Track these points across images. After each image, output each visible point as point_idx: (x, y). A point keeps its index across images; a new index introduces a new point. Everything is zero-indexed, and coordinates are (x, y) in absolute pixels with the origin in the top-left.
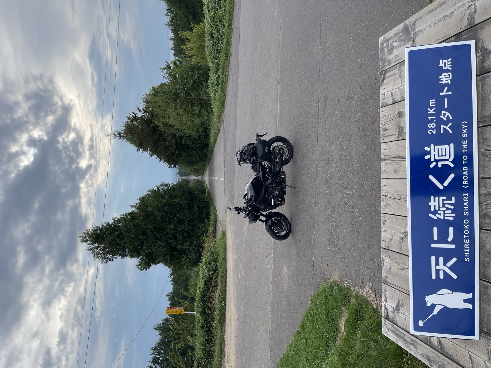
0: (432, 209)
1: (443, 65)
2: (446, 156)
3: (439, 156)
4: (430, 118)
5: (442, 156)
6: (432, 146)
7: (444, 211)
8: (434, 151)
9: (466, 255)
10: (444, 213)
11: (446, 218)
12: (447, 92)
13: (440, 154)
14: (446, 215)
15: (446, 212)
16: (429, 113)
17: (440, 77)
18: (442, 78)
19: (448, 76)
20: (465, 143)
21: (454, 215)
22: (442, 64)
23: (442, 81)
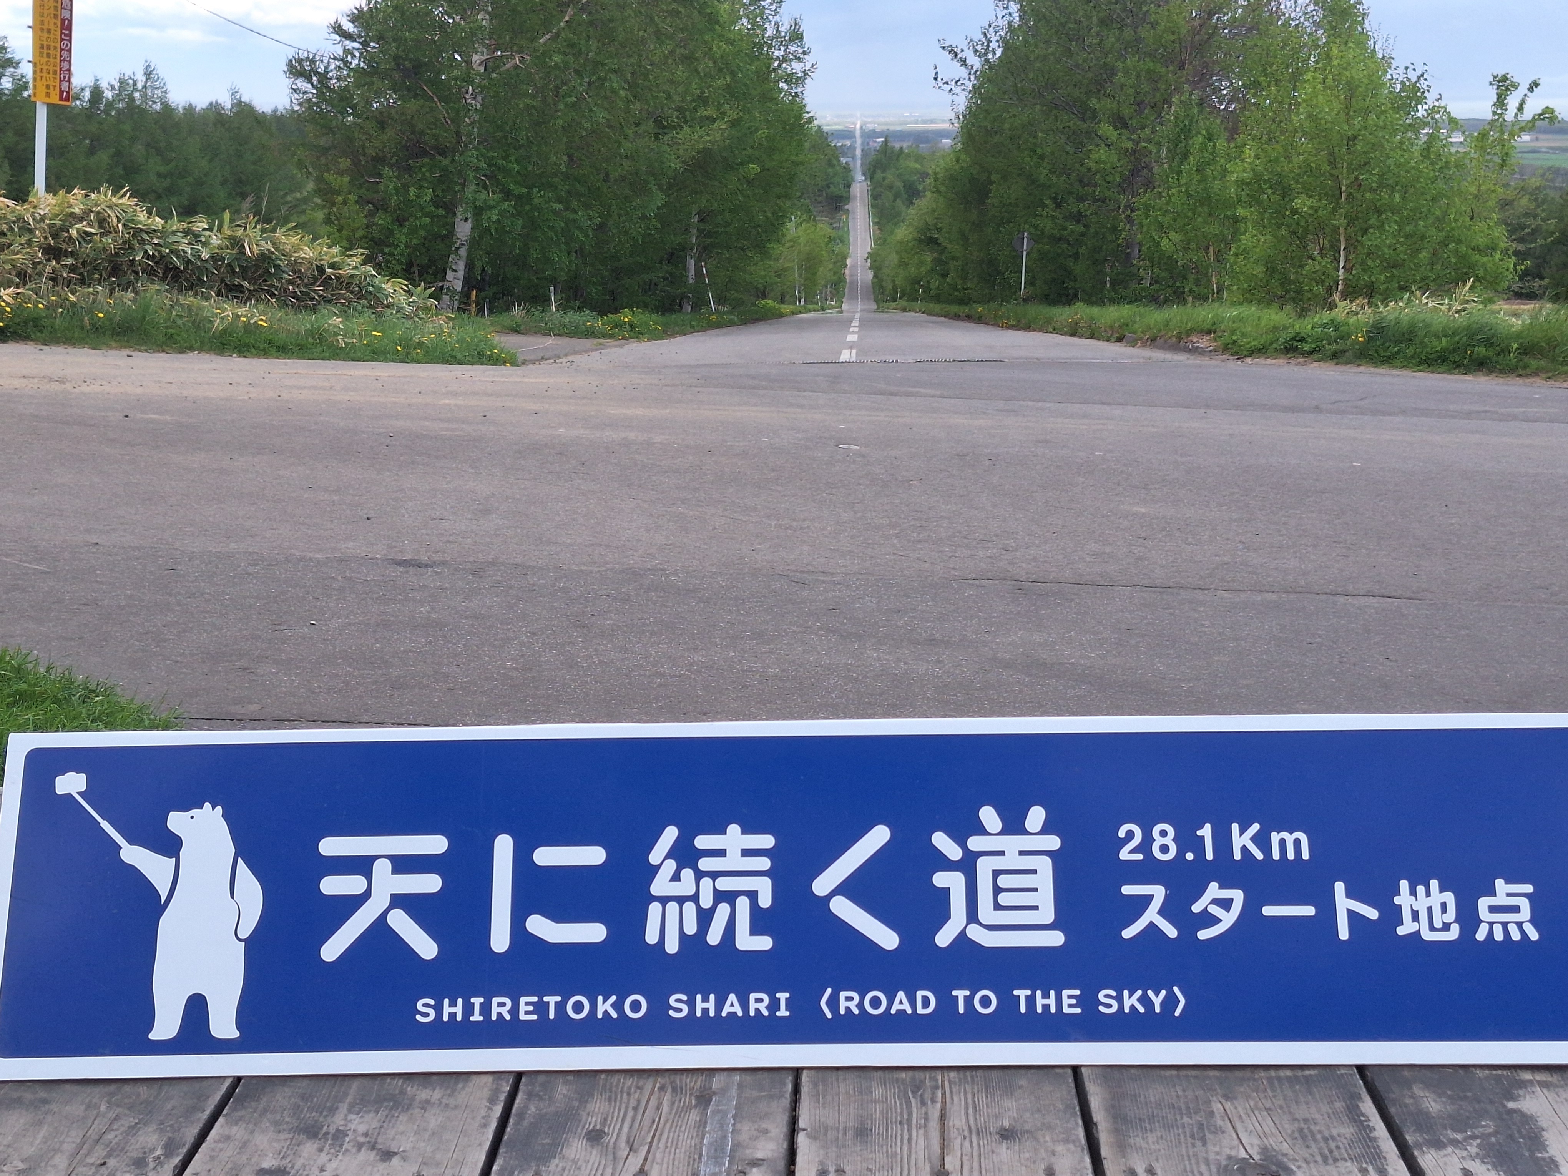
0: (702, 842)
1: (1501, 899)
2: (998, 907)
3: (996, 874)
4: (1206, 832)
5: (997, 890)
6: (1053, 842)
7: (695, 898)
8: (1022, 853)
9: (453, 1004)
10: (681, 900)
11: (655, 909)
12: (1351, 913)
13: (1003, 881)
14: (672, 907)
15: (690, 908)
16: (1235, 827)
17: (1434, 884)
18: (1428, 894)
19: (1438, 924)
20: (1066, 1001)
21: (672, 946)
22: (1509, 895)
23: (1413, 892)
